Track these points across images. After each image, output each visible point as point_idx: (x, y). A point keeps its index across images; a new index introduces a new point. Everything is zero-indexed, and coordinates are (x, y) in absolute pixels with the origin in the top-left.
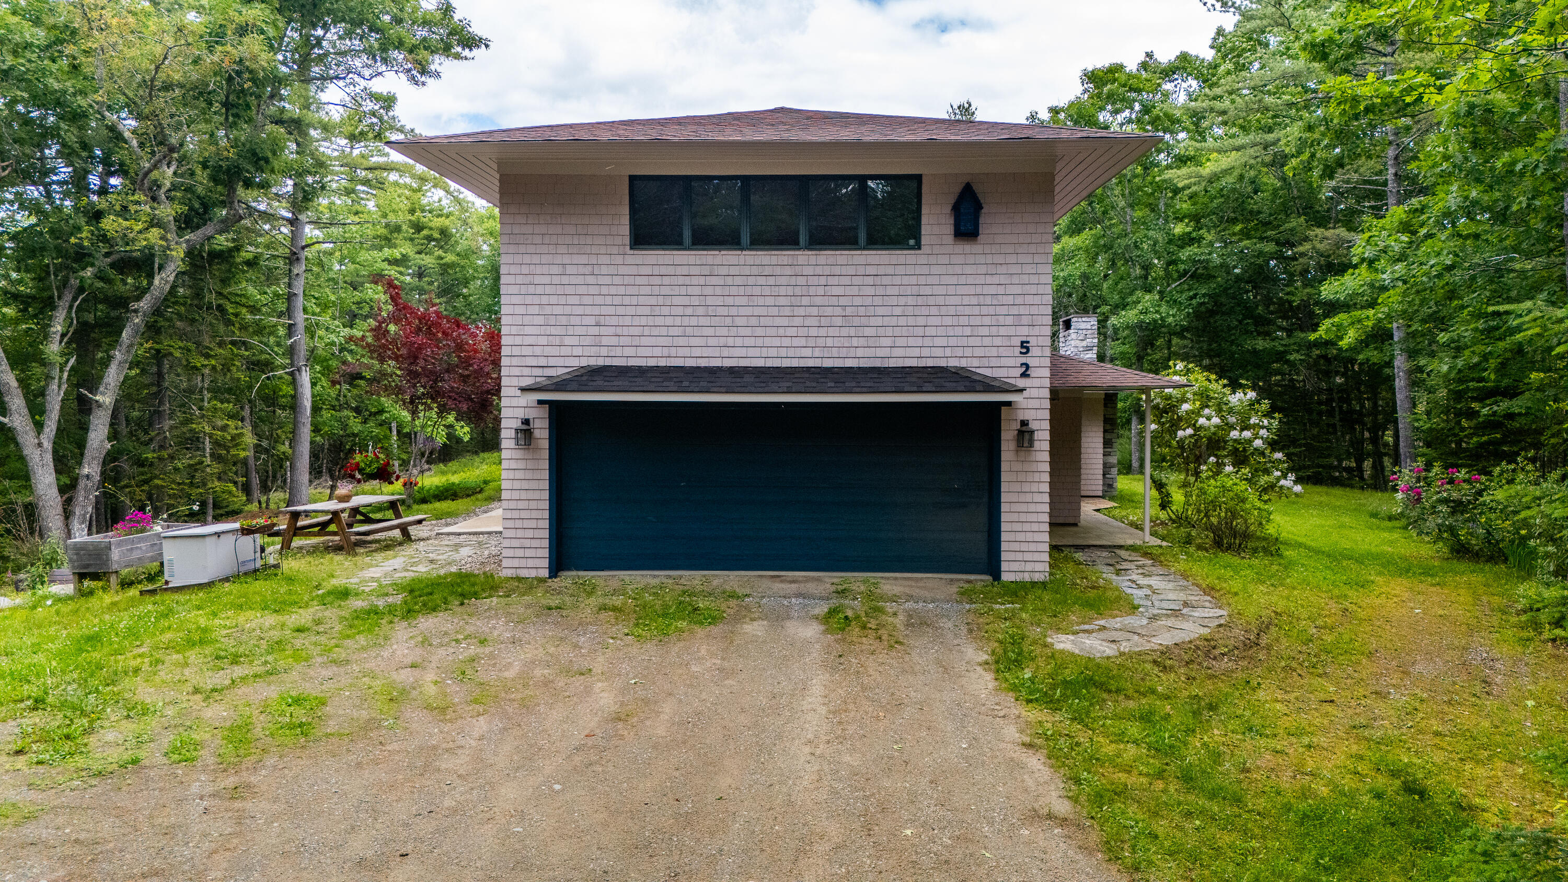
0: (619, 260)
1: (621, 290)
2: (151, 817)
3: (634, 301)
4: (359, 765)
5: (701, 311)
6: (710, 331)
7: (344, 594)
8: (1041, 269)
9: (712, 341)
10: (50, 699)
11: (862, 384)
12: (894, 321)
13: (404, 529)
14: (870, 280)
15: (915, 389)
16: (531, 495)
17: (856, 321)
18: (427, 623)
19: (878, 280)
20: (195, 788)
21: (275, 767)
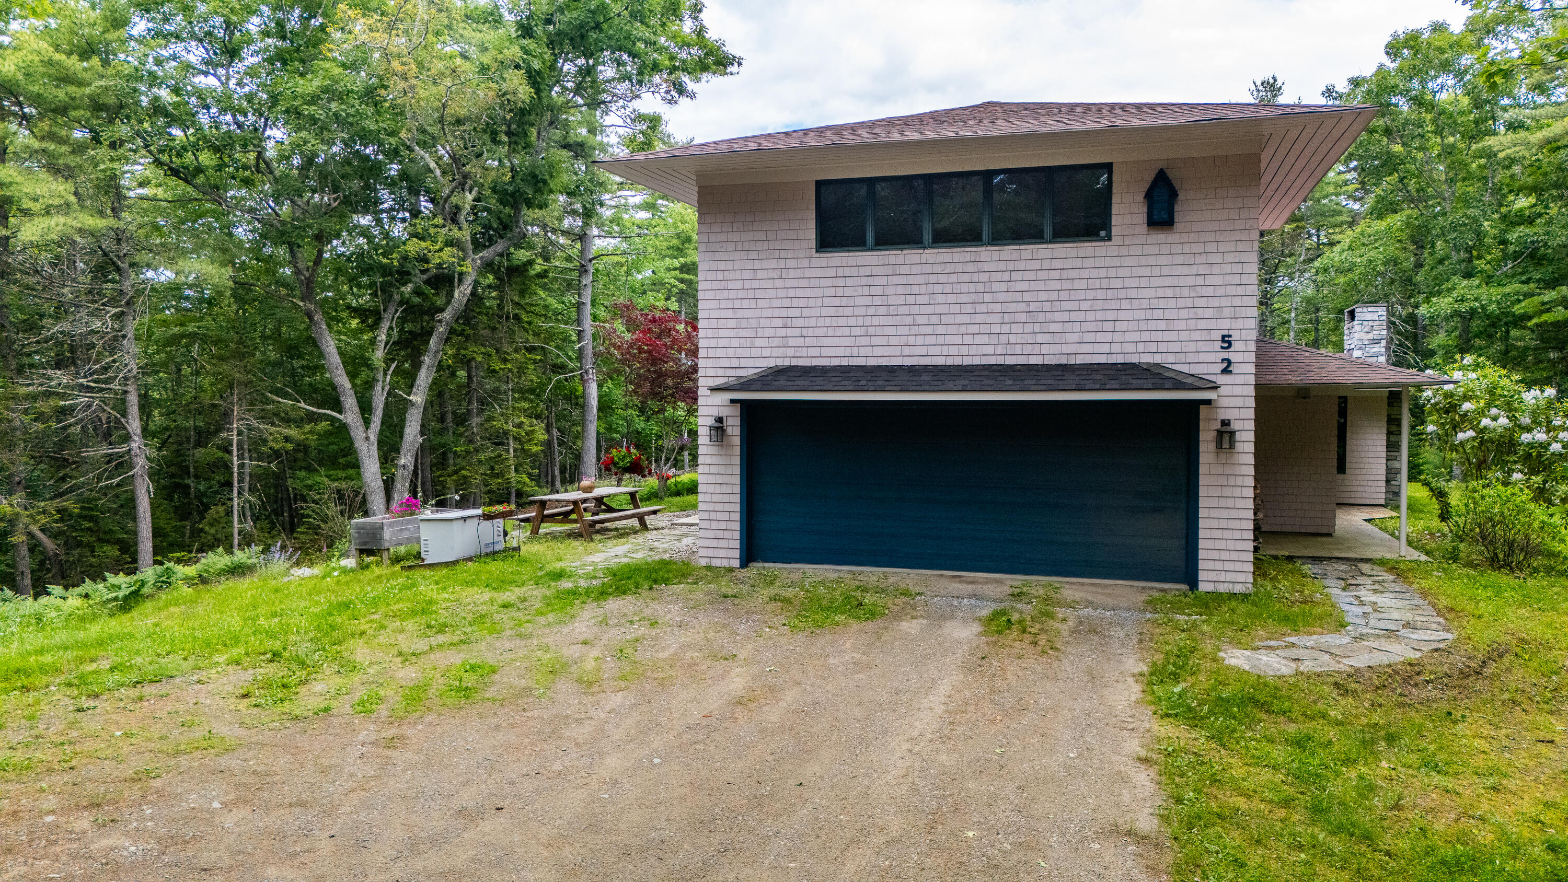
0: (805, 263)
1: (807, 293)
2: (318, 757)
3: (819, 302)
4: (498, 727)
5: (882, 310)
6: (891, 331)
7: (559, 575)
8: (1245, 257)
9: (893, 340)
10: (287, 654)
11: (1042, 382)
12: (1081, 316)
13: (641, 518)
14: (1055, 275)
15: (1098, 386)
16: (724, 489)
17: (1041, 317)
18: (614, 605)
19: (1065, 274)
20: (362, 736)
21: (430, 723)
